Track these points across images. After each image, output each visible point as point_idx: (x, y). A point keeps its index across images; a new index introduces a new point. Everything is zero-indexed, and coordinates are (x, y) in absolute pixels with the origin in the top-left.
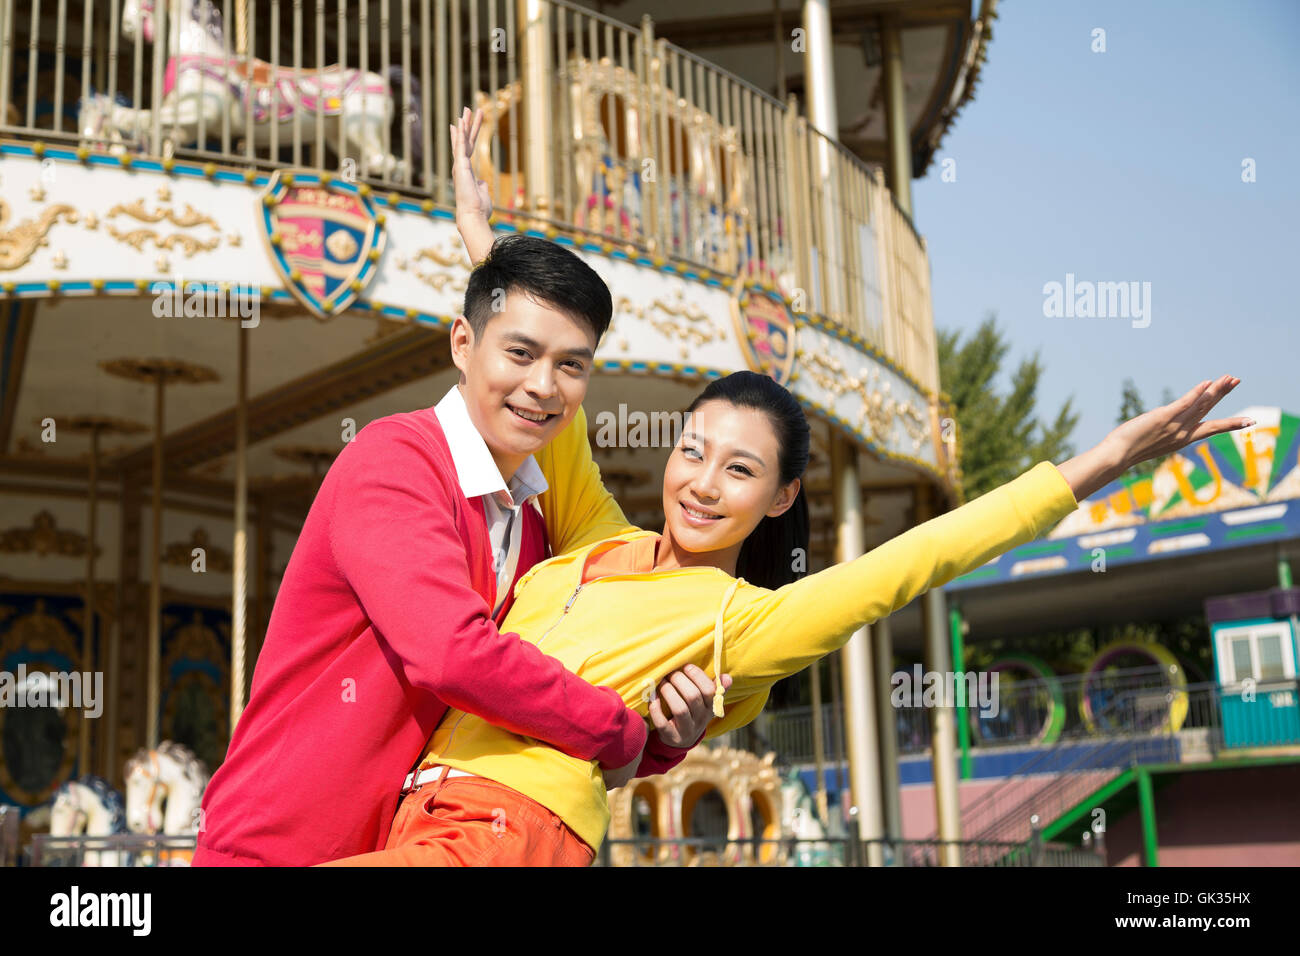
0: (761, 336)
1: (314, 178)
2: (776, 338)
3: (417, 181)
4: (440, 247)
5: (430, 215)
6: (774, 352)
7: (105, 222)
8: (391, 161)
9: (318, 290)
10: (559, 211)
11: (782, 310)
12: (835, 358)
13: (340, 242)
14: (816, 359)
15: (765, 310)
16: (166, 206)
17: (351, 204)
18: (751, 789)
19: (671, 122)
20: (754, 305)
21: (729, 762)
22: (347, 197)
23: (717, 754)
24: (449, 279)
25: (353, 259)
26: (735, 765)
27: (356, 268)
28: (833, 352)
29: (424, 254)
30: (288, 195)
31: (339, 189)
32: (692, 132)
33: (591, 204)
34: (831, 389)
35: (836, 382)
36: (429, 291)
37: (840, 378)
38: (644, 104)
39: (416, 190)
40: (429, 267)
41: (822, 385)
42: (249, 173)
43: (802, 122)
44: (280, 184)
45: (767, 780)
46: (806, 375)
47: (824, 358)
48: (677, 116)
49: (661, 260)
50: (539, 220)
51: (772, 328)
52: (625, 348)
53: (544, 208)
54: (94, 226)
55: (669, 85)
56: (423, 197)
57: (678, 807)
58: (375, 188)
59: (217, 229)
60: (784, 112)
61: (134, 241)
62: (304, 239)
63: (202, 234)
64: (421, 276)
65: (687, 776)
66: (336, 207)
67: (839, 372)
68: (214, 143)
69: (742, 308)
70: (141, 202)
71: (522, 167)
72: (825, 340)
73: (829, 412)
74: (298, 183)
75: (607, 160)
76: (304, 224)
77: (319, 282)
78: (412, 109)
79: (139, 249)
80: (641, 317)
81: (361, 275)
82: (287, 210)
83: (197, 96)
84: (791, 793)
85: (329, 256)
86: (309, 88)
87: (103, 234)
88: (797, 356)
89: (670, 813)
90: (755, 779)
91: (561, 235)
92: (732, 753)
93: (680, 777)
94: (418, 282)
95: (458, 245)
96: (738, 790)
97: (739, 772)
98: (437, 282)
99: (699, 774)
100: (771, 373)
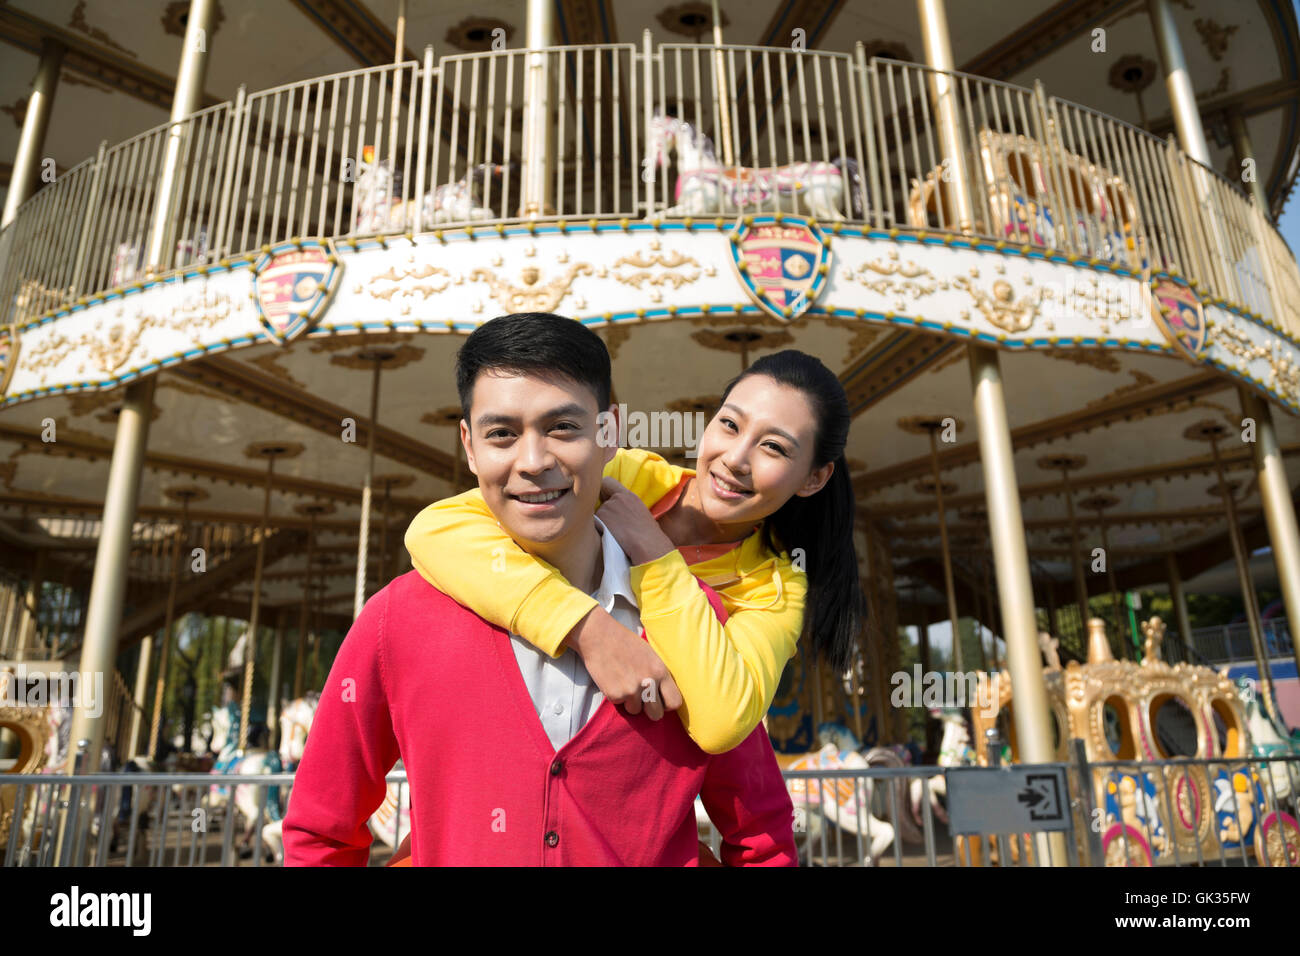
0: (1174, 312)
1: (770, 219)
2: (1187, 314)
4: (880, 260)
5: (867, 236)
6: (1187, 325)
7: (613, 271)
9: (779, 301)
10: (980, 230)
11: (1189, 291)
12: (1242, 331)
13: (795, 264)
14: (1225, 331)
16: (657, 254)
18: (1212, 699)
19: (1072, 173)
20: (1163, 288)
21: (1190, 676)
22: (798, 230)
23: (1177, 669)
24: (890, 284)
25: (807, 275)
26: (1195, 678)
27: (810, 282)
28: (1237, 326)
29: (866, 267)
30: (751, 232)
31: (792, 224)
33: (1009, 230)
34: (1242, 355)
35: (1245, 350)
36: (877, 296)
37: (1248, 347)
40: (872, 277)
41: (1233, 352)
42: (720, 223)
43: (1181, 155)
44: (745, 225)
45: (1225, 690)
46: (1218, 343)
47: (1231, 330)
48: (1077, 169)
49: (1073, 259)
50: (966, 236)
51: (1182, 307)
52: (1051, 328)
53: (968, 228)
54: (605, 276)
56: (862, 225)
57: (1146, 717)
59: (697, 266)
60: (1165, 147)
61: (633, 282)
62: (765, 264)
63: (686, 271)
64: (865, 284)
65: (1151, 690)
66: (791, 238)
67: (1247, 342)
69: (1153, 291)
70: (638, 253)
72: (1230, 317)
73: (1244, 374)
74: (756, 224)
75: (1019, 199)
76: (765, 254)
77: (781, 295)
79: (639, 288)
80: (1063, 303)
81: (815, 286)
82: (750, 245)
85: (787, 275)
87: (611, 280)
89: (1140, 722)
90: (1214, 690)
91: (983, 243)
92: (1190, 668)
93: (1145, 691)
94: (865, 289)
95: (896, 258)
96: (1200, 700)
97: (1199, 684)
98: (880, 287)
99: (1162, 686)
100: (1187, 341)
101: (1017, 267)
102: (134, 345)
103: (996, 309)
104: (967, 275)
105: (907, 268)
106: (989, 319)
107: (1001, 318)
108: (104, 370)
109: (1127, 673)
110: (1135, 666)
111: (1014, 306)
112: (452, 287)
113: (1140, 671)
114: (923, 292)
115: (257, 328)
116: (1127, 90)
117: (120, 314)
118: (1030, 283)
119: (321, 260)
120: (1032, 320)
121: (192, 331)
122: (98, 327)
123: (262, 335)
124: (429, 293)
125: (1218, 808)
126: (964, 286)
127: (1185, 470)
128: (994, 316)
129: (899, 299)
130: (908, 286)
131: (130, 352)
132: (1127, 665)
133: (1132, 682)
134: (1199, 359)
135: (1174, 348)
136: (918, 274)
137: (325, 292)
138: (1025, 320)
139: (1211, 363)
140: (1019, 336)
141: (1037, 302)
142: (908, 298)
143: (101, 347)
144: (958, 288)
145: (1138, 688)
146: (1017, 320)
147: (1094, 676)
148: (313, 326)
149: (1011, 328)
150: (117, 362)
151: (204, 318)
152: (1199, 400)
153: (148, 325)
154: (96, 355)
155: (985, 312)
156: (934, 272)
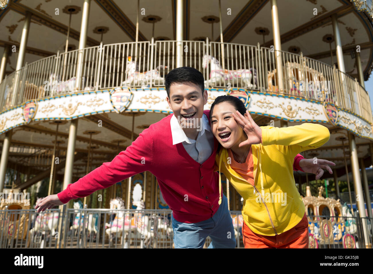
0: (330, 113)
1: (236, 89)
2: (334, 113)
3: (257, 88)
4: (261, 100)
5: (259, 94)
6: (333, 116)
8: (252, 85)
10: (285, 91)
11: (335, 108)
12: (348, 117)
14: (343, 117)
15: (331, 108)
17: (244, 93)
18: (334, 207)
19: (308, 73)
20: (328, 107)
21: (329, 201)
22: (243, 92)
23: (326, 199)
24: (263, 106)
25: (245, 103)
26: (331, 201)
28: (347, 115)
29: (258, 101)
31: (241, 90)
32: (312, 74)
33: (292, 90)
34: (347, 123)
35: (348, 122)
36: (259, 108)
37: (349, 121)
38: (302, 69)
39: (256, 90)
40: (259, 104)
41: (345, 123)
42: (224, 89)
43: (337, 70)
44: (230, 91)
45: (338, 205)
46: (341, 121)
47: (345, 117)
48: (309, 71)
49: (307, 99)
50: (281, 93)
51: (333, 111)
52: (301, 117)
53: (282, 91)
55: (307, 65)
56: (257, 91)
57: (318, 210)
58: (248, 90)
60: (333, 68)
64: (258, 106)
65: (320, 204)
66: (241, 94)
67: (349, 120)
68: (218, 85)
69: (325, 108)
71: (277, 84)
72: (345, 113)
73: (347, 128)
74: (233, 90)
75: (295, 81)
78: (255, 75)
80: (304, 111)
81: (246, 106)
82: (232, 95)
83: (215, 77)
84: (344, 208)
86: (235, 73)
88: (339, 117)
89: (316, 211)
90: (335, 204)
91: (286, 95)
92: (330, 199)
93: (318, 204)
94: (257, 107)
95: (265, 99)
96: (332, 207)
97: (332, 203)
98: (261, 106)
99: (322, 203)
100: (333, 120)
101: (293, 102)
102: (76, 109)
103: (288, 112)
104: (281, 104)
105: (267, 102)
106: (286, 115)
107: (289, 114)
108: (67, 115)
109: (314, 199)
110: (316, 198)
111: (292, 111)
112: (161, 101)
113: (317, 199)
114: (271, 108)
115: (112, 108)
116: (327, 42)
117: (71, 101)
118: (296, 106)
119: (127, 92)
120: (296, 115)
121: (93, 107)
122: (64, 103)
123: (113, 110)
124: (156, 103)
125: (334, 233)
126: (281, 106)
127: (337, 147)
128: (287, 114)
129: (265, 109)
130: (267, 106)
131: (75, 111)
132: (314, 197)
133: (315, 201)
134: (336, 125)
135: (330, 122)
136: (270, 103)
137: (129, 101)
138: (294, 115)
139: (339, 125)
140: (293, 119)
141: (297, 111)
142: (267, 109)
143: (66, 109)
144: (279, 107)
145: (317, 203)
146: (292, 115)
147: (306, 200)
148: (126, 109)
149: (291, 117)
150: (71, 113)
151: (96, 104)
152: (338, 132)
153: (80, 104)
154: (64, 111)
155: (285, 113)
156: (274, 103)
